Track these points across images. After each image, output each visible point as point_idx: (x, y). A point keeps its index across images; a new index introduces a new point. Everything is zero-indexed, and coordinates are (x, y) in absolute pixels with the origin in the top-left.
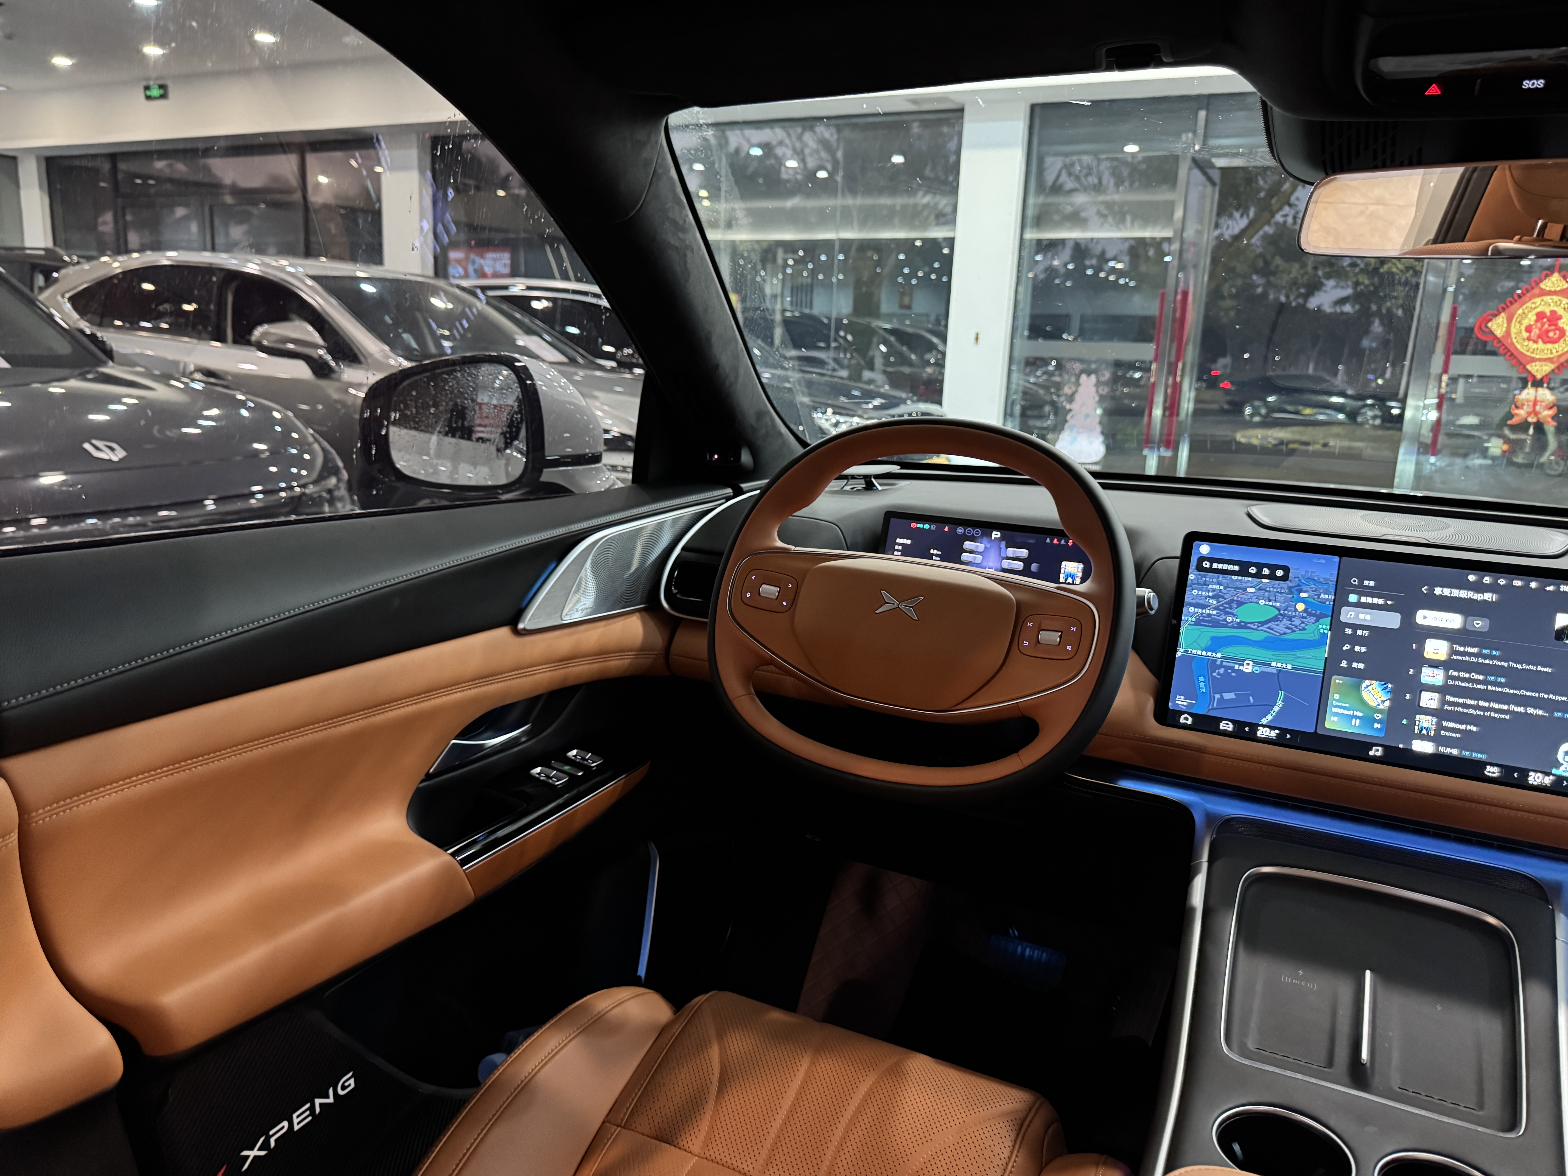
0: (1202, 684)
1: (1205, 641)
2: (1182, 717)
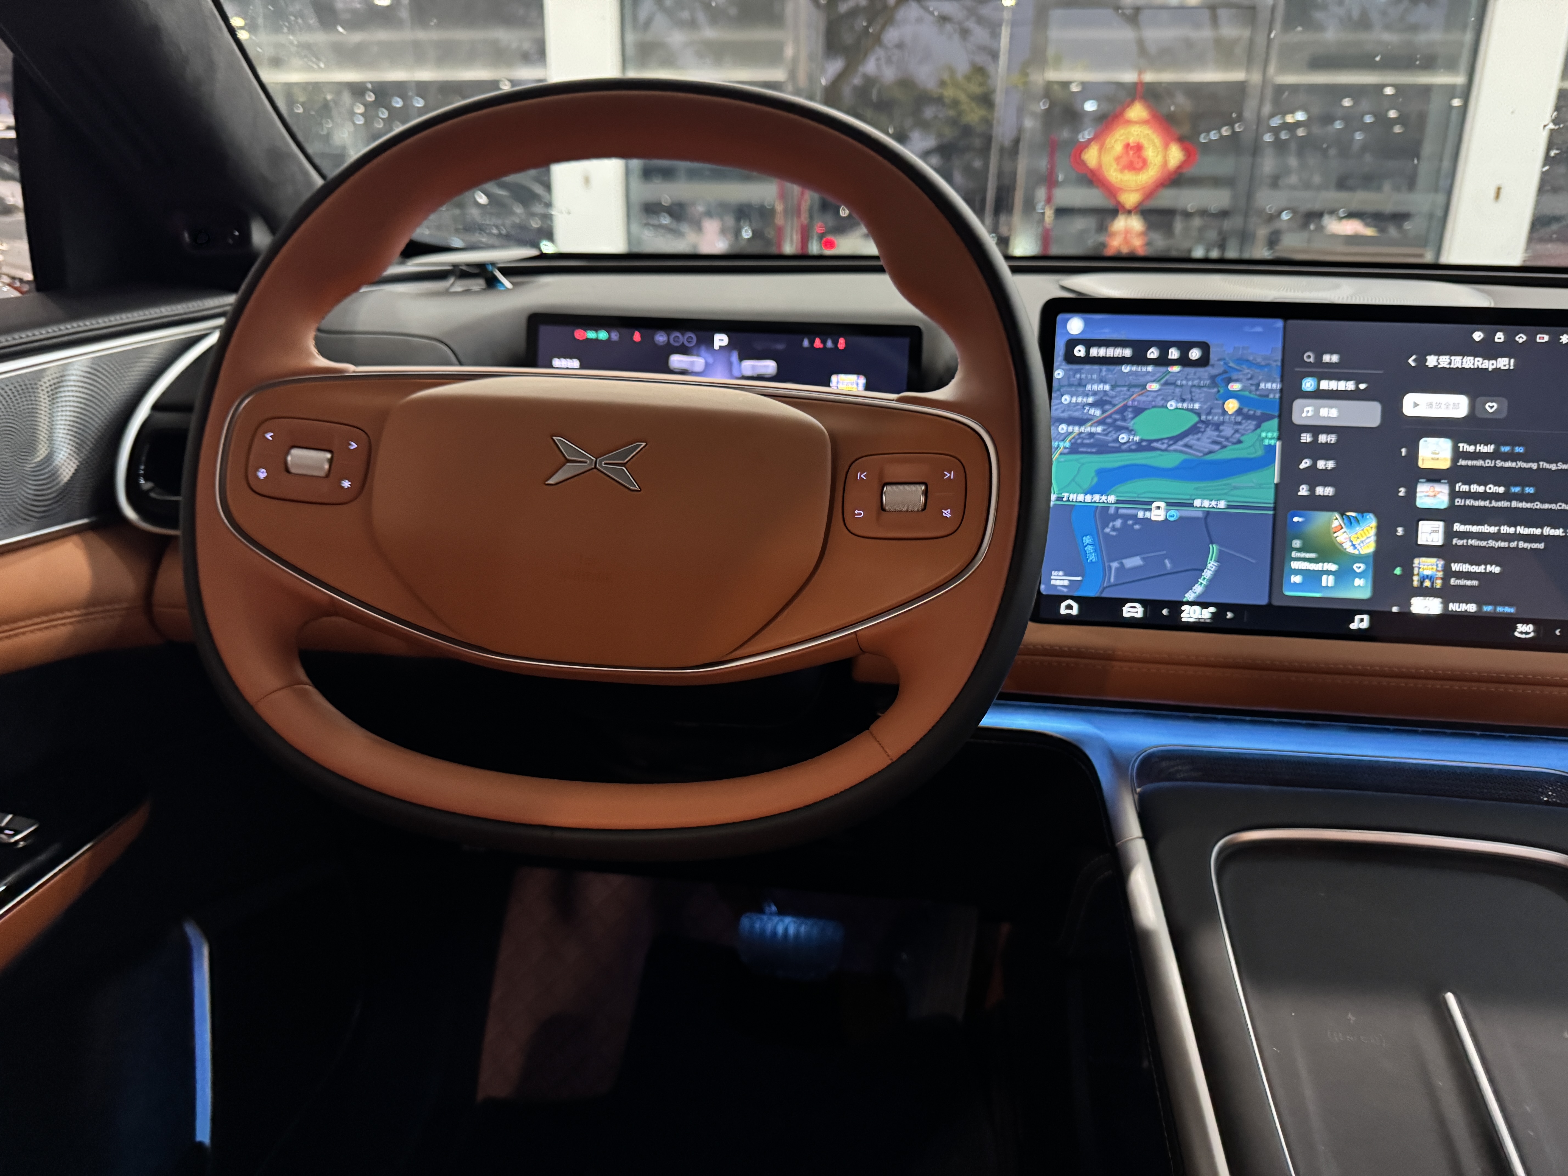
0: (1089, 549)
1: (1089, 478)
2: (1063, 605)
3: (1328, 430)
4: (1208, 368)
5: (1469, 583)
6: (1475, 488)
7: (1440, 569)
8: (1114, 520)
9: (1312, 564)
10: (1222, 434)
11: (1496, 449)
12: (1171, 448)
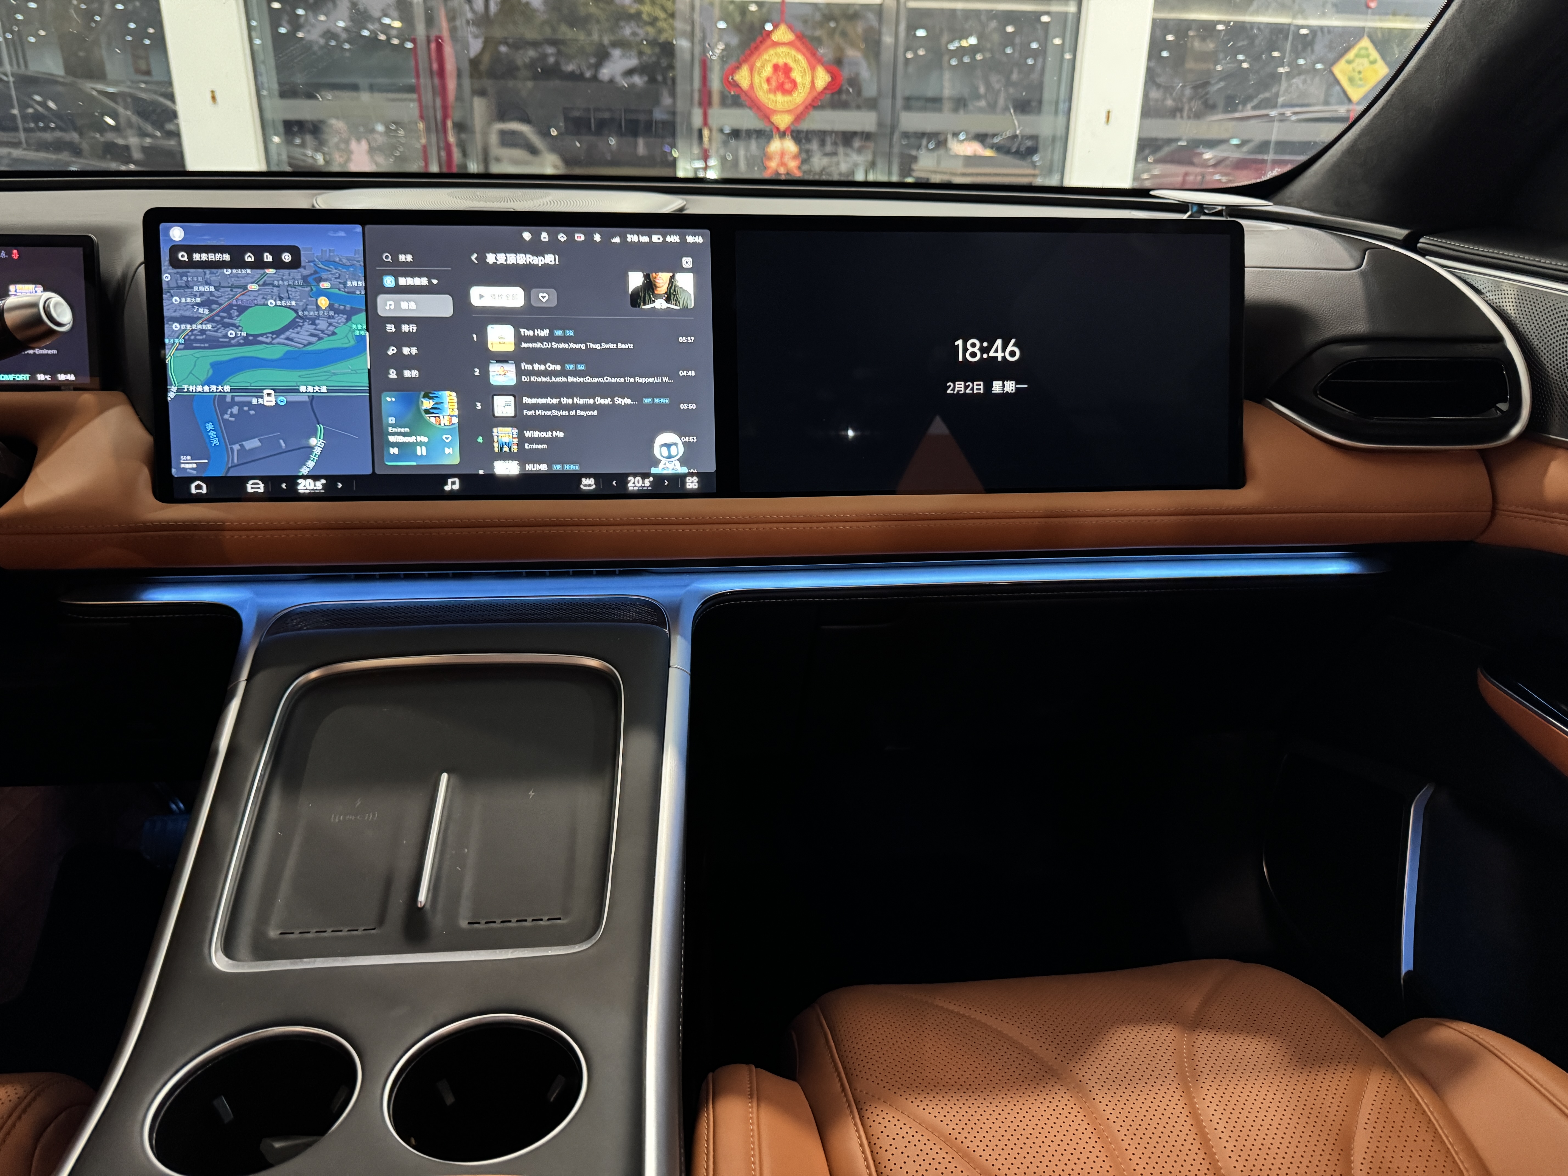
0: (212, 434)
1: (205, 371)
2: (193, 486)
3: (409, 320)
4: (301, 270)
5: (540, 447)
6: (537, 367)
7: (515, 436)
8: (231, 407)
9: (406, 438)
10: (318, 327)
11: (551, 333)
12: (275, 341)
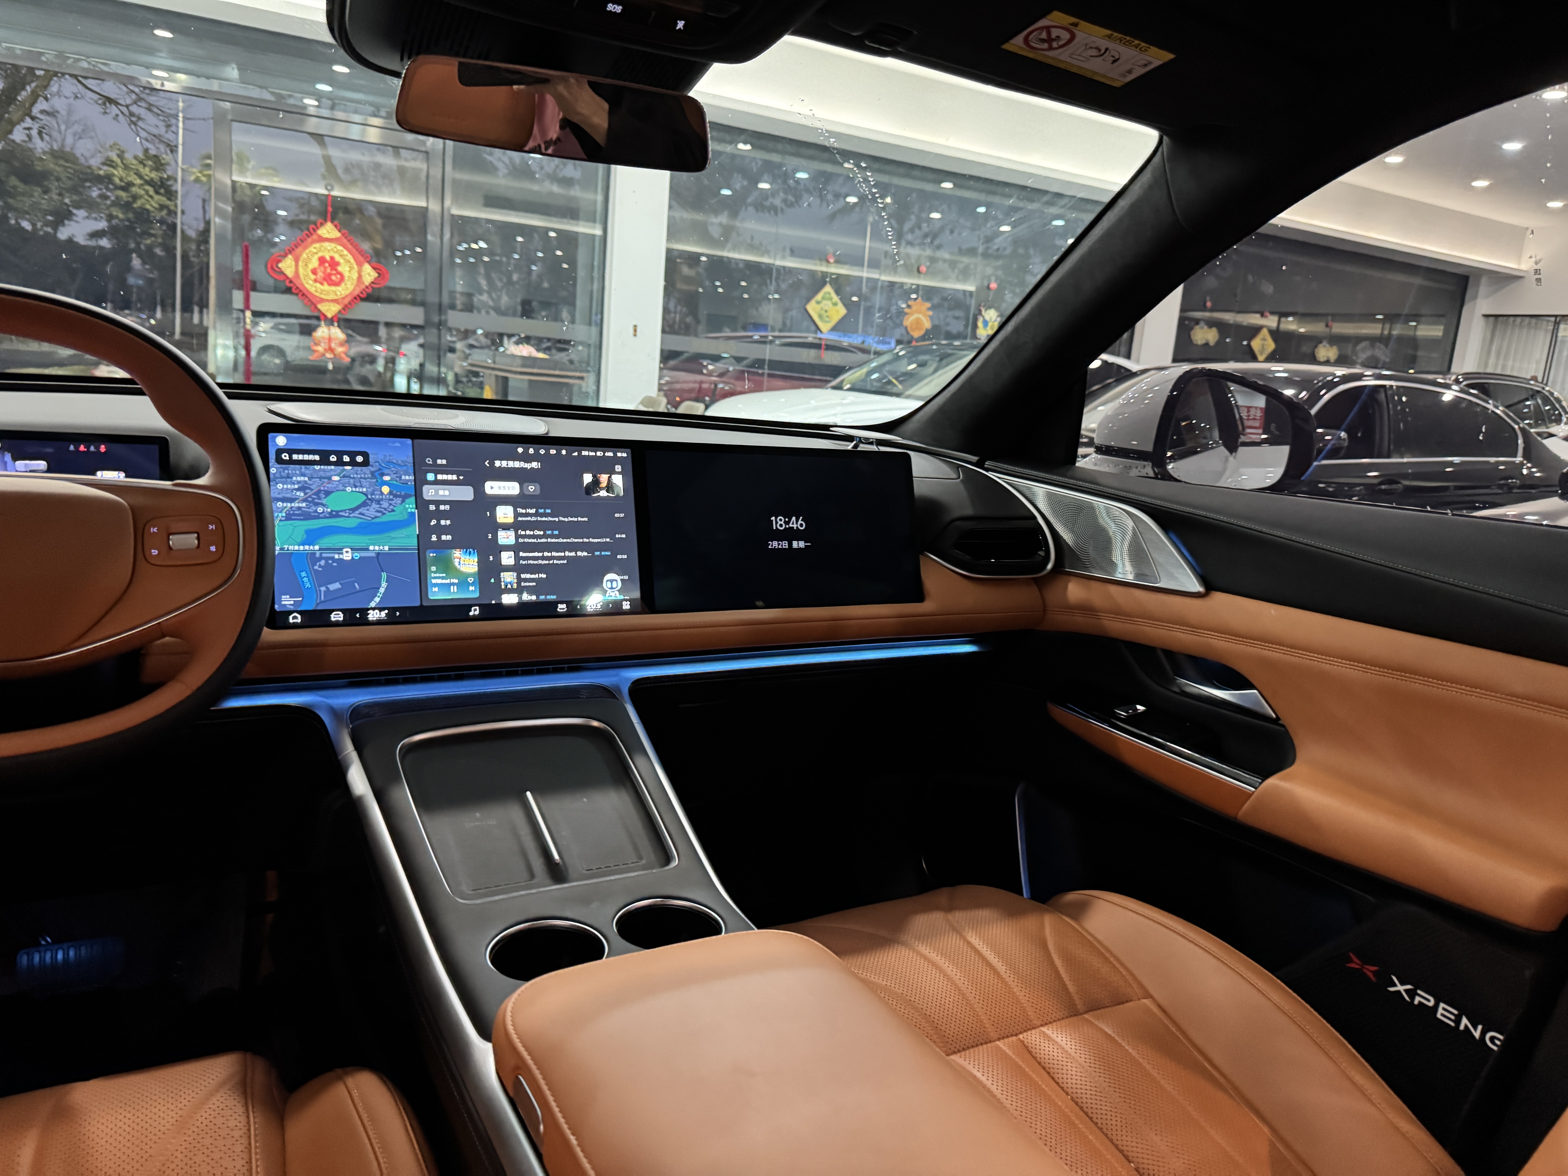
0: (305, 580)
1: (300, 535)
2: (291, 617)
3: (445, 502)
4: (369, 467)
5: (531, 584)
6: (528, 532)
7: (515, 577)
8: (319, 561)
9: (443, 580)
10: (382, 506)
11: (537, 511)
12: (351, 515)
